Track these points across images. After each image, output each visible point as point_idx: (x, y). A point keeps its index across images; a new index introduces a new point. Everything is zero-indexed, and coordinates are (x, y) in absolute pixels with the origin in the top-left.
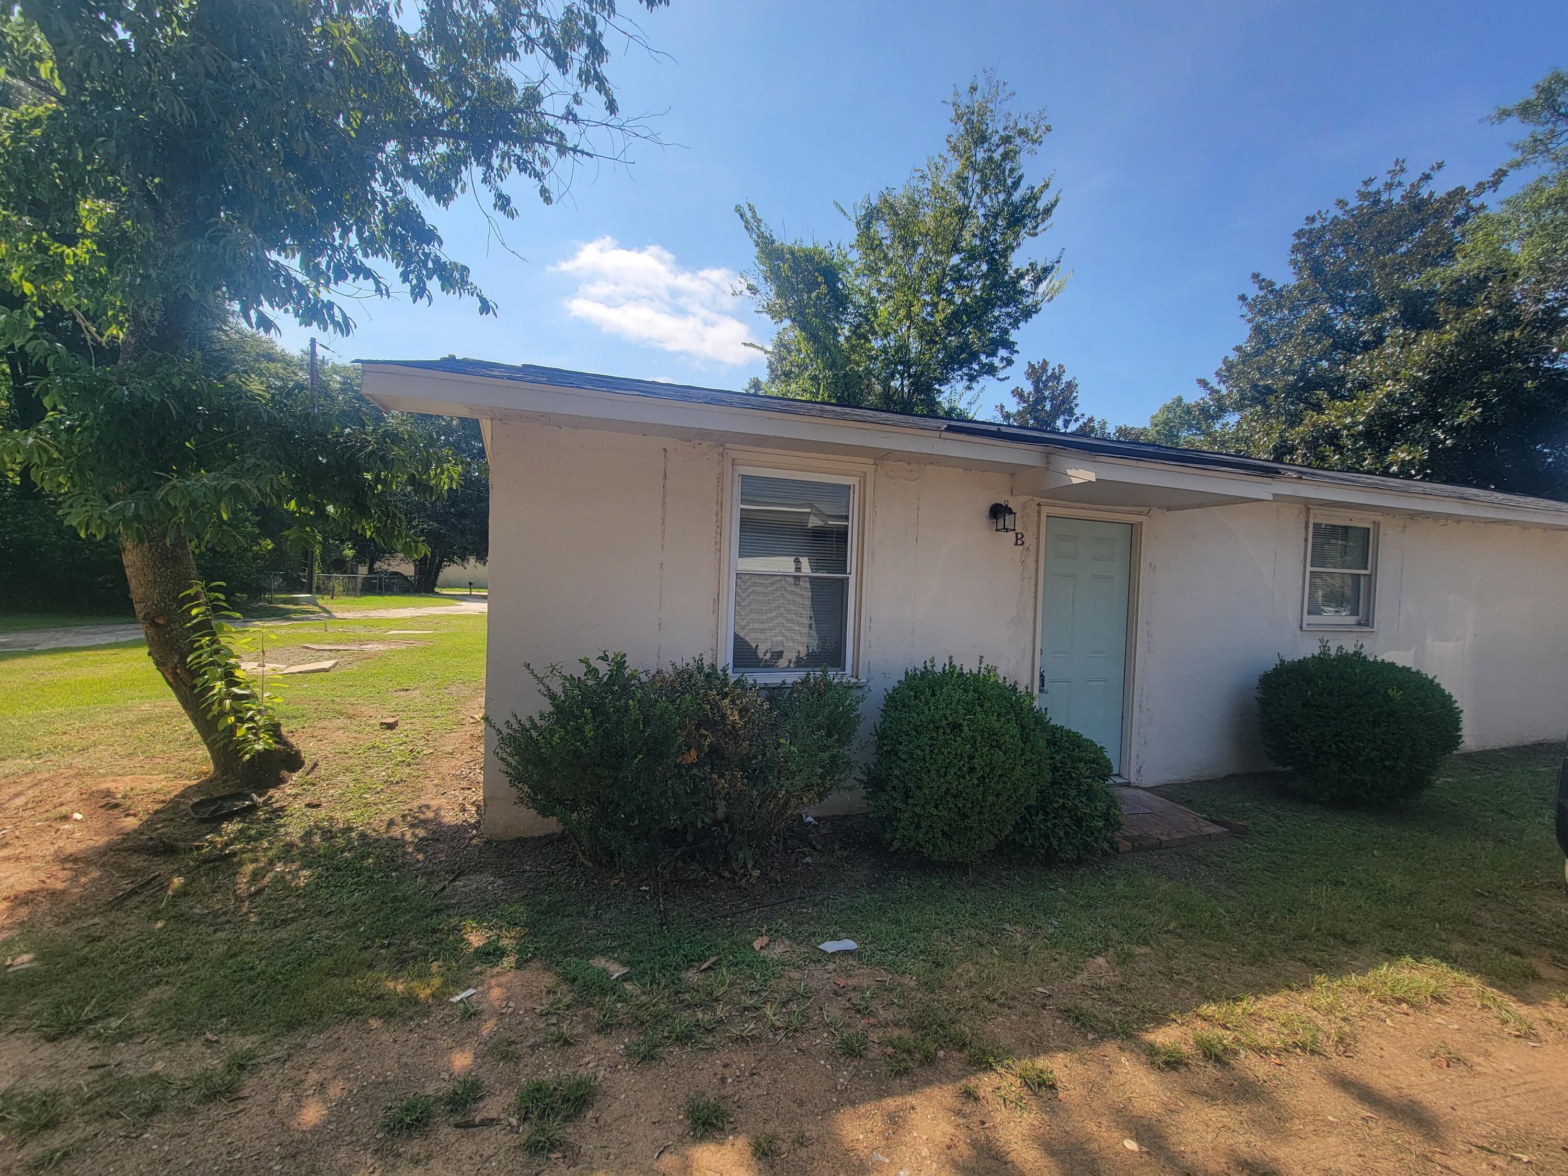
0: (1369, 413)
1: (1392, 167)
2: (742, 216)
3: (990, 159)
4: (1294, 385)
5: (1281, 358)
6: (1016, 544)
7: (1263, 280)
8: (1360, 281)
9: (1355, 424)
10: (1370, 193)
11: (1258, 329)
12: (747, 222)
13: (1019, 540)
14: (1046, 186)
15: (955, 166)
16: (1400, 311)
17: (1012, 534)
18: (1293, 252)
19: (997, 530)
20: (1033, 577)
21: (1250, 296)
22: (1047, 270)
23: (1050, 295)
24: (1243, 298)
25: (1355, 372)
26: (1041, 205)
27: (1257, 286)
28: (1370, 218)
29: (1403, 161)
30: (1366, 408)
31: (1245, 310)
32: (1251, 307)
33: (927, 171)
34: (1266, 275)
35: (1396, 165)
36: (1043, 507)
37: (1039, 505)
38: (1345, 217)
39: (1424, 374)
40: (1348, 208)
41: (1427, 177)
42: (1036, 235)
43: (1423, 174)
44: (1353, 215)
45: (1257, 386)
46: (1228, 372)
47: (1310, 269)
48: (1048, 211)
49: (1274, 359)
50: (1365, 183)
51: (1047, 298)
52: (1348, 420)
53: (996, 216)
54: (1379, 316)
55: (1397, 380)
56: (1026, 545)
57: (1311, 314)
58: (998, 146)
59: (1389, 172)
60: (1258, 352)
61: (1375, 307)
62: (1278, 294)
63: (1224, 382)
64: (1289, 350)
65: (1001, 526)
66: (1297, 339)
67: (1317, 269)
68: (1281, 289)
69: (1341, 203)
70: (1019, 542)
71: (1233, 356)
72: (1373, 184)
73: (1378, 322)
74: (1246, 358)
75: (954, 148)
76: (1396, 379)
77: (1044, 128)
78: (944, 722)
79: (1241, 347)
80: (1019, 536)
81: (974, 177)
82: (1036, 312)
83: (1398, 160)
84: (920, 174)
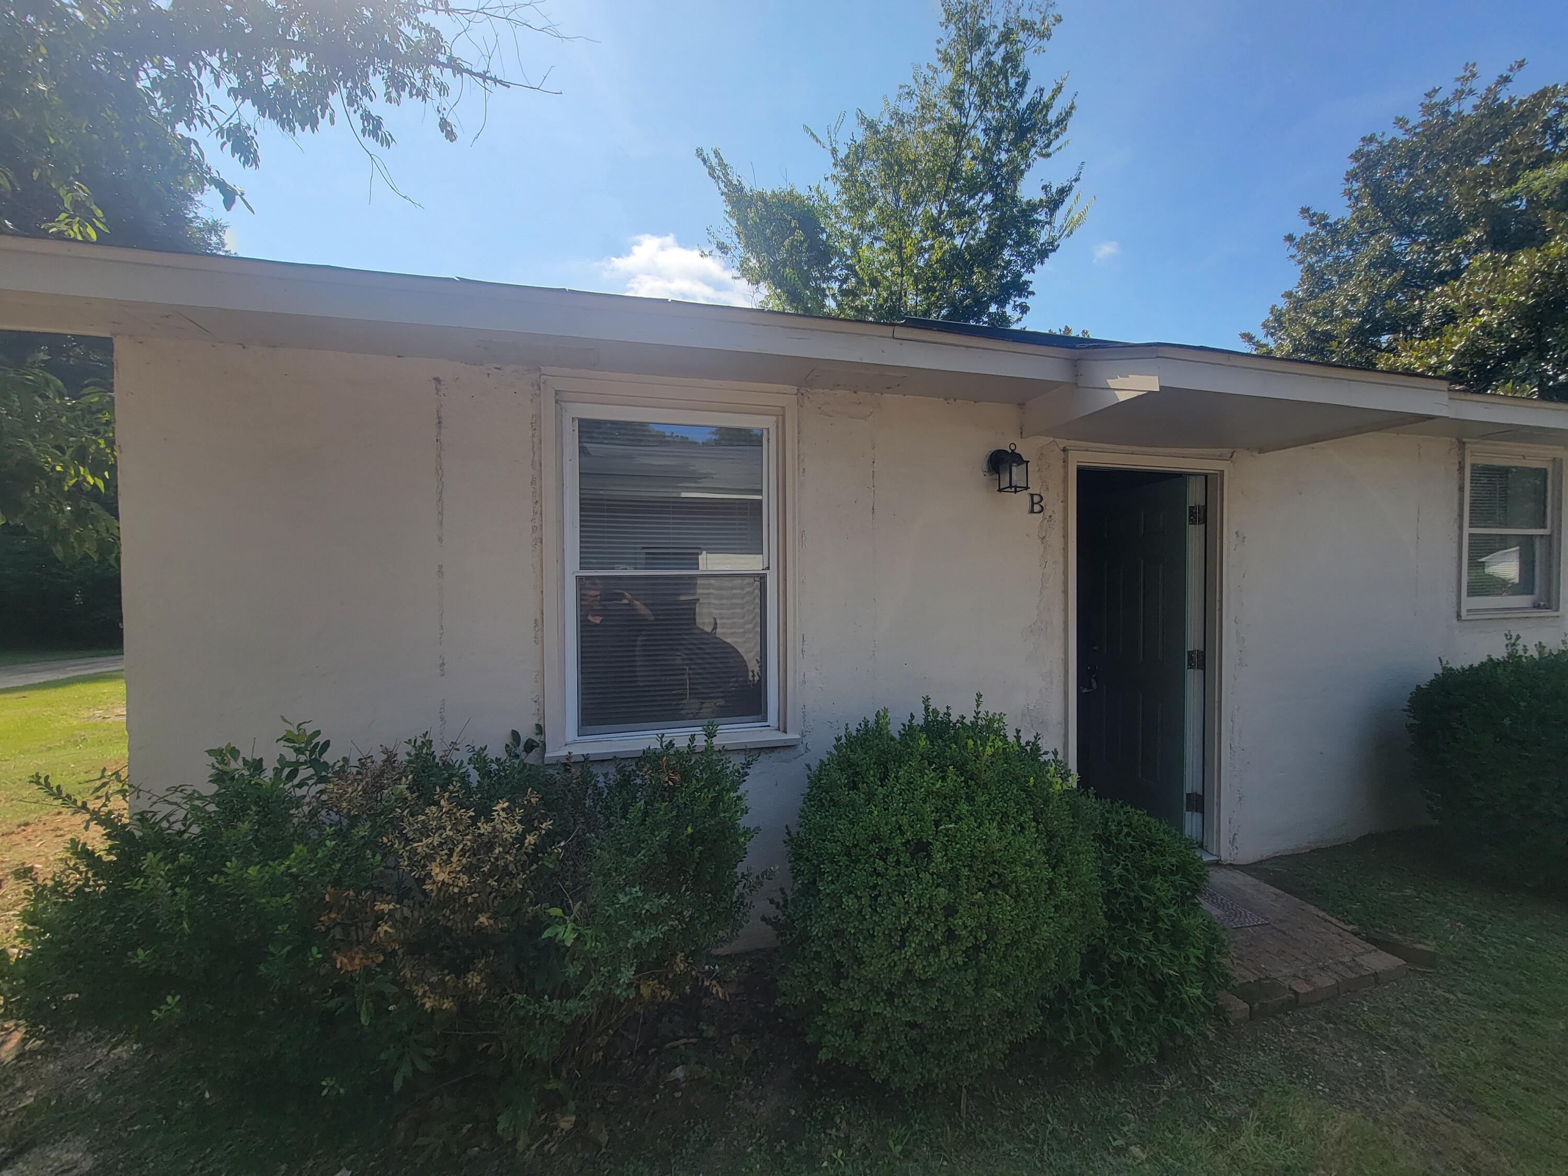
0: (1459, 350)
1: (1462, 73)
2: (705, 161)
3: (990, 64)
4: (1360, 326)
5: (1342, 298)
6: (1032, 511)
7: (1315, 214)
8: (1429, 205)
9: (1441, 364)
10: (1436, 104)
11: (1310, 269)
12: (711, 168)
13: (1036, 505)
14: (1059, 89)
15: (947, 77)
16: (1485, 232)
17: (1024, 496)
18: (1347, 180)
19: (1000, 490)
20: (1061, 559)
21: (1298, 237)
22: (1063, 192)
23: (1068, 229)
24: (1290, 238)
25: (1433, 307)
26: (1052, 117)
27: (1307, 221)
28: (1441, 130)
29: (1474, 65)
30: (1455, 344)
31: (1293, 251)
32: (1298, 247)
33: (914, 86)
34: (1317, 209)
35: (1466, 70)
36: (1070, 453)
37: (1064, 450)
38: (1407, 137)
39: (1527, 298)
40: (1409, 126)
41: (1505, 80)
42: (1049, 155)
43: (1501, 76)
44: (1416, 134)
45: (1314, 332)
46: (1277, 323)
47: (1371, 195)
48: (1061, 122)
49: (1333, 303)
50: (1428, 95)
51: (1066, 233)
52: (1433, 360)
53: (999, 131)
54: (1459, 241)
55: (1493, 309)
56: (1047, 512)
57: (1376, 246)
58: (998, 45)
59: (1458, 79)
60: (1311, 295)
61: (1454, 230)
62: (1333, 230)
63: (1272, 335)
64: (1350, 288)
65: (1005, 483)
66: (1359, 276)
67: (1378, 194)
68: (1336, 223)
69: (1401, 122)
70: (1037, 508)
71: (1283, 304)
72: (1437, 95)
73: (1458, 247)
74: (1298, 304)
75: (946, 59)
76: (1491, 305)
77: (1053, 19)
78: (898, 841)
79: (1291, 293)
80: (1036, 499)
81: (971, 91)
82: (1054, 250)
83: (1467, 64)
84: (907, 90)
